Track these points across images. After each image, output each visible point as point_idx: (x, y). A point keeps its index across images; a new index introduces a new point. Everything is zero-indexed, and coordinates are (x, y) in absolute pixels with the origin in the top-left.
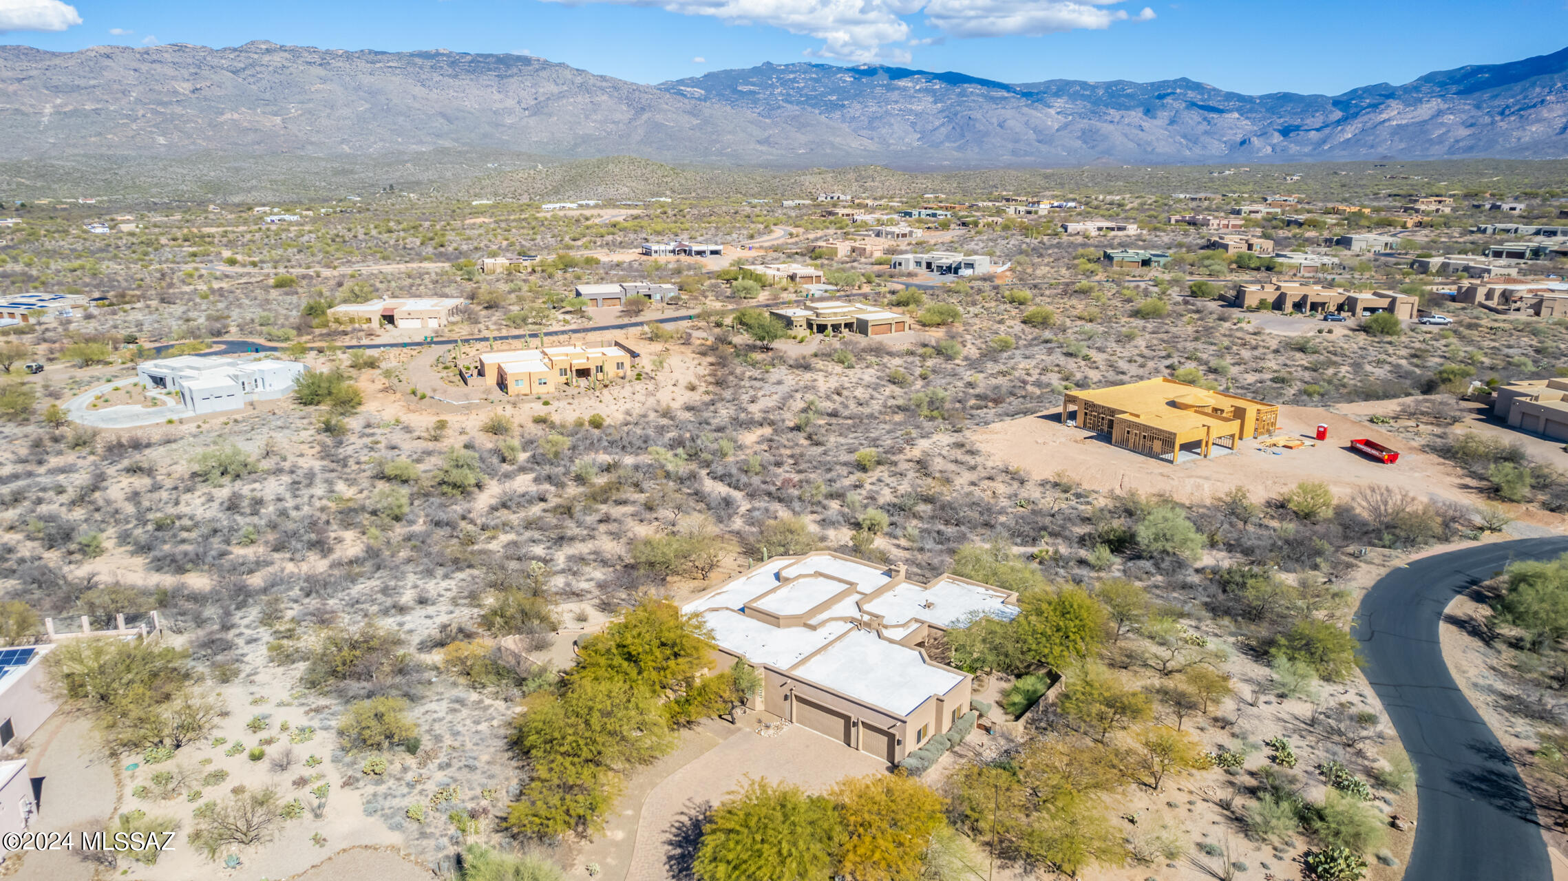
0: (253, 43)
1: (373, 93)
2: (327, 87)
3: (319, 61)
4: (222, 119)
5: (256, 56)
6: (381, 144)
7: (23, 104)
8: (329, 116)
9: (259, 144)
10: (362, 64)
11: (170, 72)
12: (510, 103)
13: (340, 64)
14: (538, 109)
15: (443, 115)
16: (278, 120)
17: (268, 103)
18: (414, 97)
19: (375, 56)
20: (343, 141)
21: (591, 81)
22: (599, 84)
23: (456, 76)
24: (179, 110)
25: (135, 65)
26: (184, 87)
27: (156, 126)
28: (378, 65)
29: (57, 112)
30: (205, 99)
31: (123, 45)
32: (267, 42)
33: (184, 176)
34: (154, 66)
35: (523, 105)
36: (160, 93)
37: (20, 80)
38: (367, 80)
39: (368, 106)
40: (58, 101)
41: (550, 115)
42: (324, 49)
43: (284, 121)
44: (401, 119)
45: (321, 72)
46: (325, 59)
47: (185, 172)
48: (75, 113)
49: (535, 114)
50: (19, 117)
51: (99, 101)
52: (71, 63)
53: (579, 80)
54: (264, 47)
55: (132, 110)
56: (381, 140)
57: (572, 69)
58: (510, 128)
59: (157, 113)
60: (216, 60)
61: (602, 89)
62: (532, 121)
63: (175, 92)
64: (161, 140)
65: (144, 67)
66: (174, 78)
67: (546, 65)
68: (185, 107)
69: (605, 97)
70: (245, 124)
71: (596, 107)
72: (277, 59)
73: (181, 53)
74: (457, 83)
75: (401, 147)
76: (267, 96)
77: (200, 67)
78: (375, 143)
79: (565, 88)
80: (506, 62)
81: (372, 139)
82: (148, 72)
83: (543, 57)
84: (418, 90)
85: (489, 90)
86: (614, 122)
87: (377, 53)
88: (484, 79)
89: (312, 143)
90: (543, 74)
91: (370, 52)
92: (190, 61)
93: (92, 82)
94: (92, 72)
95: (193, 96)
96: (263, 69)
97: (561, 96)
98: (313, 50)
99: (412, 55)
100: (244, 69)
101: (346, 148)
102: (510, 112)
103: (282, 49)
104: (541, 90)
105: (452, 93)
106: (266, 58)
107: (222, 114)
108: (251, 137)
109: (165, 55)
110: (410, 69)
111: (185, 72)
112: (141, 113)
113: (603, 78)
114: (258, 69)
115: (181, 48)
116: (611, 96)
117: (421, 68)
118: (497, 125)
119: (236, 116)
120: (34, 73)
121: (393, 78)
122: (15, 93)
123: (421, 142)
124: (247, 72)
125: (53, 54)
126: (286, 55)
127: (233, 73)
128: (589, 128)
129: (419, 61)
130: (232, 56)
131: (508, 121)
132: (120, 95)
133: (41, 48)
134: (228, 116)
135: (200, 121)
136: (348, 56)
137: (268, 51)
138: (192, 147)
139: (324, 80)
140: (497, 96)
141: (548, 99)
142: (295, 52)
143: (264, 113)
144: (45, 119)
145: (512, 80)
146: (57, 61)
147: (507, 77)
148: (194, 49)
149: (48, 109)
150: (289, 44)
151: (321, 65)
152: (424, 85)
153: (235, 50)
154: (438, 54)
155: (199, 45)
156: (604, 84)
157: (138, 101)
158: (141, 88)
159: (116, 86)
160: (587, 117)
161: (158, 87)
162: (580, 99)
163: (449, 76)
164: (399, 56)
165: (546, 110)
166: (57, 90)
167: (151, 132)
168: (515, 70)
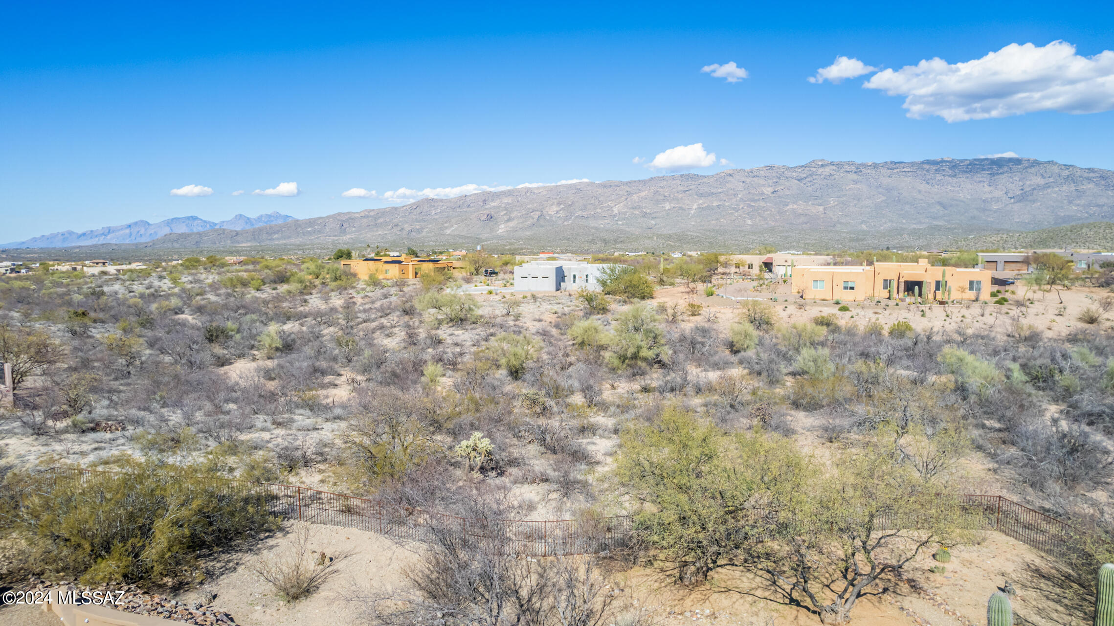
0: (814, 161)
1: (889, 190)
2: (858, 186)
3: (854, 169)
4: (786, 209)
5: (814, 169)
6: (889, 224)
7: (684, 204)
8: (855, 206)
9: (806, 223)
10: (884, 171)
11: (762, 182)
12: (998, 193)
13: (869, 171)
14: (1023, 197)
15: (940, 203)
16: (821, 208)
17: (817, 198)
18: (920, 192)
19: (894, 165)
20: (863, 222)
21: (1079, 174)
22: (1086, 175)
23: (954, 176)
24: (762, 204)
25: (744, 179)
26: (768, 190)
27: (748, 214)
28: (895, 171)
29: (700, 209)
30: (779, 197)
31: (739, 168)
32: (823, 160)
33: (754, 240)
34: (754, 179)
35: (1009, 195)
36: (754, 194)
37: (685, 191)
38: (886, 181)
39: (884, 198)
40: (701, 202)
41: (1034, 201)
42: (859, 163)
43: (825, 209)
44: (907, 207)
45: (855, 177)
46: (859, 169)
47: (755, 238)
48: (708, 208)
49: (1020, 201)
50: (680, 211)
51: (721, 200)
52: (712, 180)
53: (1066, 173)
54: (820, 163)
55: (737, 205)
56: (890, 221)
57: (1060, 165)
58: (995, 212)
59: (749, 206)
60: (790, 173)
61: (1089, 179)
62: (1017, 207)
63: (763, 193)
64: (749, 222)
65: (748, 180)
66: (764, 185)
67: (1036, 163)
68: (766, 202)
69: (1091, 186)
70: (800, 211)
71: (1080, 194)
72: (828, 170)
73: (770, 171)
74: (955, 180)
75: (904, 226)
76: (818, 193)
77: (779, 178)
78: (885, 223)
79: (1051, 180)
80: (999, 163)
81: (883, 220)
82: (750, 183)
83: (1032, 158)
84: (924, 187)
85: (982, 184)
86: (1098, 206)
87: (896, 163)
88: (978, 177)
89: (841, 223)
90: (1033, 170)
91: (892, 162)
92: (774, 175)
93: (719, 190)
94: (721, 184)
95: (772, 195)
96: (817, 177)
97: (1047, 186)
98: (850, 164)
99: (923, 163)
100: (805, 178)
101: (864, 227)
102: (998, 200)
103: (832, 164)
104: (1028, 183)
105: (950, 187)
106: (821, 170)
107: (787, 205)
108: (802, 219)
109: (761, 172)
110: (919, 172)
111: (770, 182)
112: (742, 206)
113: (1091, 170)
114: (814, 177)
115: (771, 168)
116: (1097, 185)
117: (928, 171)
118: (984, 210)
119: (795, 206)
120: (692, 187)
121: (906, 179)
122: (682, 198)
123: (920, 223)
124: (808, 180)
125: (705, 177)
126: (834, 167)
127: (799, 180)
128: (1073, 210)
129: (926, 166)
130: (800, 170)
131: (995, 207)
132: (733, 196)
133: (700, 174)
134: (790, 207)
135: (773, 210)
136: (875, 166)
137: (822, 165)
138: (766, 226)
139: (855, 182)
140: (987, 189)
141: (1034, 189)
142: (839, 165)
143: (813, 204)
144: (692, 212)
145: (1003, 176)
146: (705, 180)
147: (998, 174)
148: (778, 167)
149: (695, 206)
150: (836, 160)
151: (855, 172)
152: (928, 183)
153: (802, 166)
154: (943, 161)
155: (781, 165)
156: (1092, 175)
157: (742, 199)
158: (744, 192)
159: (731, 192)
160: (1070, 202)
161: (754, 191)
162: (1065, 188)
163: (949, 176)
164: (912, 164)
165: (1030, 198)
166: (701, 195)
167: (745, 218)
168: (1006, 169)
